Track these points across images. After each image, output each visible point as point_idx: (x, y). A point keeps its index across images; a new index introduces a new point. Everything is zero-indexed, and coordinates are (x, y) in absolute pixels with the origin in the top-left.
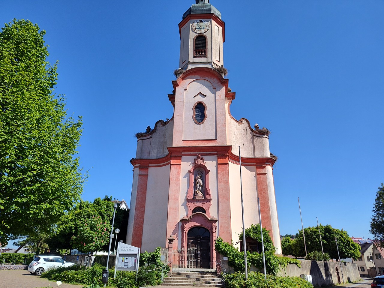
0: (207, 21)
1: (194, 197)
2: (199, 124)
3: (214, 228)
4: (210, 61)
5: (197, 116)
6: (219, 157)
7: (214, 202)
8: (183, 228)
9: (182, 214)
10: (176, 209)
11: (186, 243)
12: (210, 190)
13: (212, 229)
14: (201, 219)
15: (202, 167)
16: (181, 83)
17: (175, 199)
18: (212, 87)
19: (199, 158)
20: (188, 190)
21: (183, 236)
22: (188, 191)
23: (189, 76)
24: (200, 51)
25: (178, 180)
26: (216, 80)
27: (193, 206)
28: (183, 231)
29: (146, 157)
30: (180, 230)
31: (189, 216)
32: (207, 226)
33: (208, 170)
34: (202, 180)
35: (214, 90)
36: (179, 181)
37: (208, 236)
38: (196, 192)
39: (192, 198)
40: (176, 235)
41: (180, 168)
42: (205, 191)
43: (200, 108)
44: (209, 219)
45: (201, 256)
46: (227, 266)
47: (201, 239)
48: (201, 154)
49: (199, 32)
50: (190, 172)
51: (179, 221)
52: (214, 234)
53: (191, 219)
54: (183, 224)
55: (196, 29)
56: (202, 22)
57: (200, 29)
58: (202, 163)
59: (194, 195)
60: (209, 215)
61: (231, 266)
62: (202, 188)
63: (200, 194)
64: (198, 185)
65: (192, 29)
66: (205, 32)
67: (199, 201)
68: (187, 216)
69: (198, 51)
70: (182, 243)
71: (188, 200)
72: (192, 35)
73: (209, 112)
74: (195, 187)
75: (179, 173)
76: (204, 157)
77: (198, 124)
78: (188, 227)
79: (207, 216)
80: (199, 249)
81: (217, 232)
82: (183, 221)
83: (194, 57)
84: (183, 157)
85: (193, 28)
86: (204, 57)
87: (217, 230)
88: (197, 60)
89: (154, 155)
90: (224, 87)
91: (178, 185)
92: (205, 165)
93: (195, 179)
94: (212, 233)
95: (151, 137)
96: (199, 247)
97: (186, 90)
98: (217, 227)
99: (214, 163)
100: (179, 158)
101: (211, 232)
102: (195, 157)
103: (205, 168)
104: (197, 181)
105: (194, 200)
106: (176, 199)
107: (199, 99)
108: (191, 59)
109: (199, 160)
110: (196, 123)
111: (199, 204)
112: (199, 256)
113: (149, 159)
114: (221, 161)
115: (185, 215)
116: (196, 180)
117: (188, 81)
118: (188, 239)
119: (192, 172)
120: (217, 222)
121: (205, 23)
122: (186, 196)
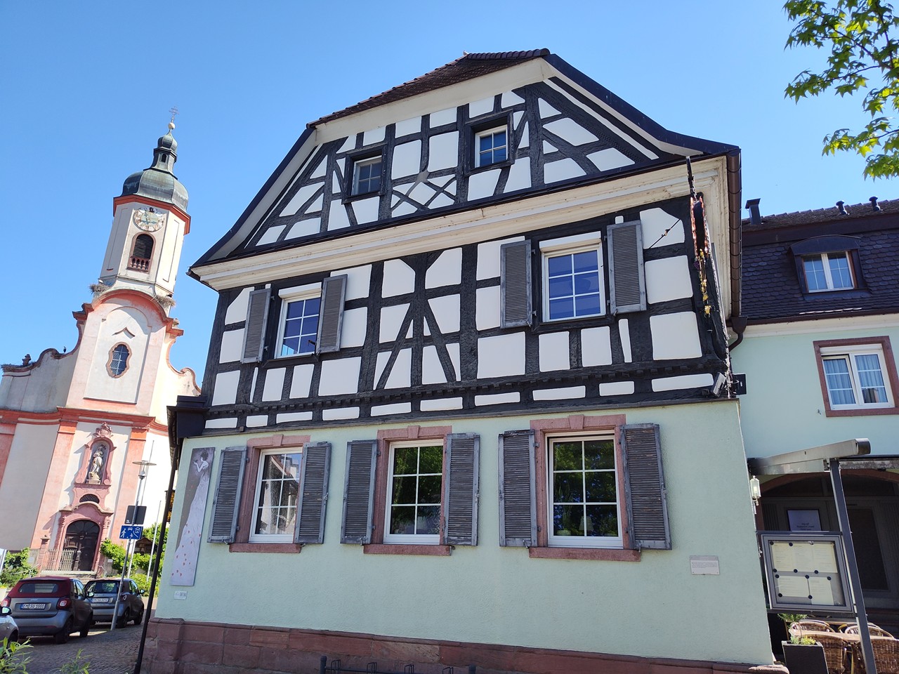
0: (162, 213)
1: (86, 482)
2: (115, 377)
3: (106, 522)
4: (152, 280)
5: (114, 363)
6: (134, 430)
7: (113, 490)
8: (61, 521)
9: (64, 502)
10: (57, 496)
11: (63, 540)
12: (111, 474)
13: (103, 523)
14: (91, 510)
15: (107, 441)
16: (98, 308)
17: (56, 482)
18: (146, 324)
19: (105, 428)
20: (79, 470)
21: (59, 532)
22: (78, 473)
23: (115, 299)
24: (141, 260)
25: (66, 455)
26: (154, 313)
27: (82, 492)
28: (61, 524)
29: (14, 405)
30: (57, 523)
31: (74, 506)
32: (97, 519)
33: (114, 446)
34: (102, 458)
35: (149, 329)
36: (68, 457)
37: (97, 532)
38: (91, 474)
39: (83, 481)
40: (49, 530)
41: (72, 439)
42: (103, 474)
43: (122, 352)
44: (102, 511)
45: (81, 556)
46: (110, 568)
47: (85, 536)
48: (108, 423)
49: (144, 228)
50: (86, 446)
51: (58, 511)
52: (104, 531)
53: (76, 510)
54: (62, 516)
55: (141, 221)
56: (153, 212)
57: (148, 223)
58: (107, 436)
59: (87, 478)
60: (103, 506)
61: (115, 569)
62: (100, 469)
63: (96, 478)
64: (95, 465)
65: (134, 219)
66: (155, 231)
67: (92, 486)
68: (71, 505)
69: (136, 259)
70: (57, 540)
71: (76, 485)
72: (133, 231)
73: (134, 362)
74: (90, 468)
75: (69, 445)
76: (111, 427)
77: (113, 377)
78: (68, 520)
79: (100, 508)
80: (80, 548)
81: (109, 528)
82: (64, 512)
83: (128, 268)
84: (80, 424)
85: (137, 218)
86: (145, 271)
87: (110, 525)
88: (133, 274)
89: (29, 404)
90: (165, 327)
91: (65, 463)
92: (111, 439)
93: (92, 456)
94: (103, 529)
95: (30, 375)
96: (80, 546)
97: (104, 320)
98: (111, 522)
99: (126, 437)
100: (74, 424)
101: (101, 528)
102: (99, 425)
103: (110, 442)
104: (95, 460)
105: (85, 484)
106: (59, 482)
107: (123, 338)
108: (122, 270)
109: (103, 431)
110: (110, 375)
111: (92, 491)
112: (78, 556)
113: (20, 411)
114: (135, 435)
115: (69, 504)
116: (93, 458)
117: (109, 306)
118: (67, 535)
119: (90, 446)
120: (113, 515)
121: (159, 216)
122: (75, 479)
